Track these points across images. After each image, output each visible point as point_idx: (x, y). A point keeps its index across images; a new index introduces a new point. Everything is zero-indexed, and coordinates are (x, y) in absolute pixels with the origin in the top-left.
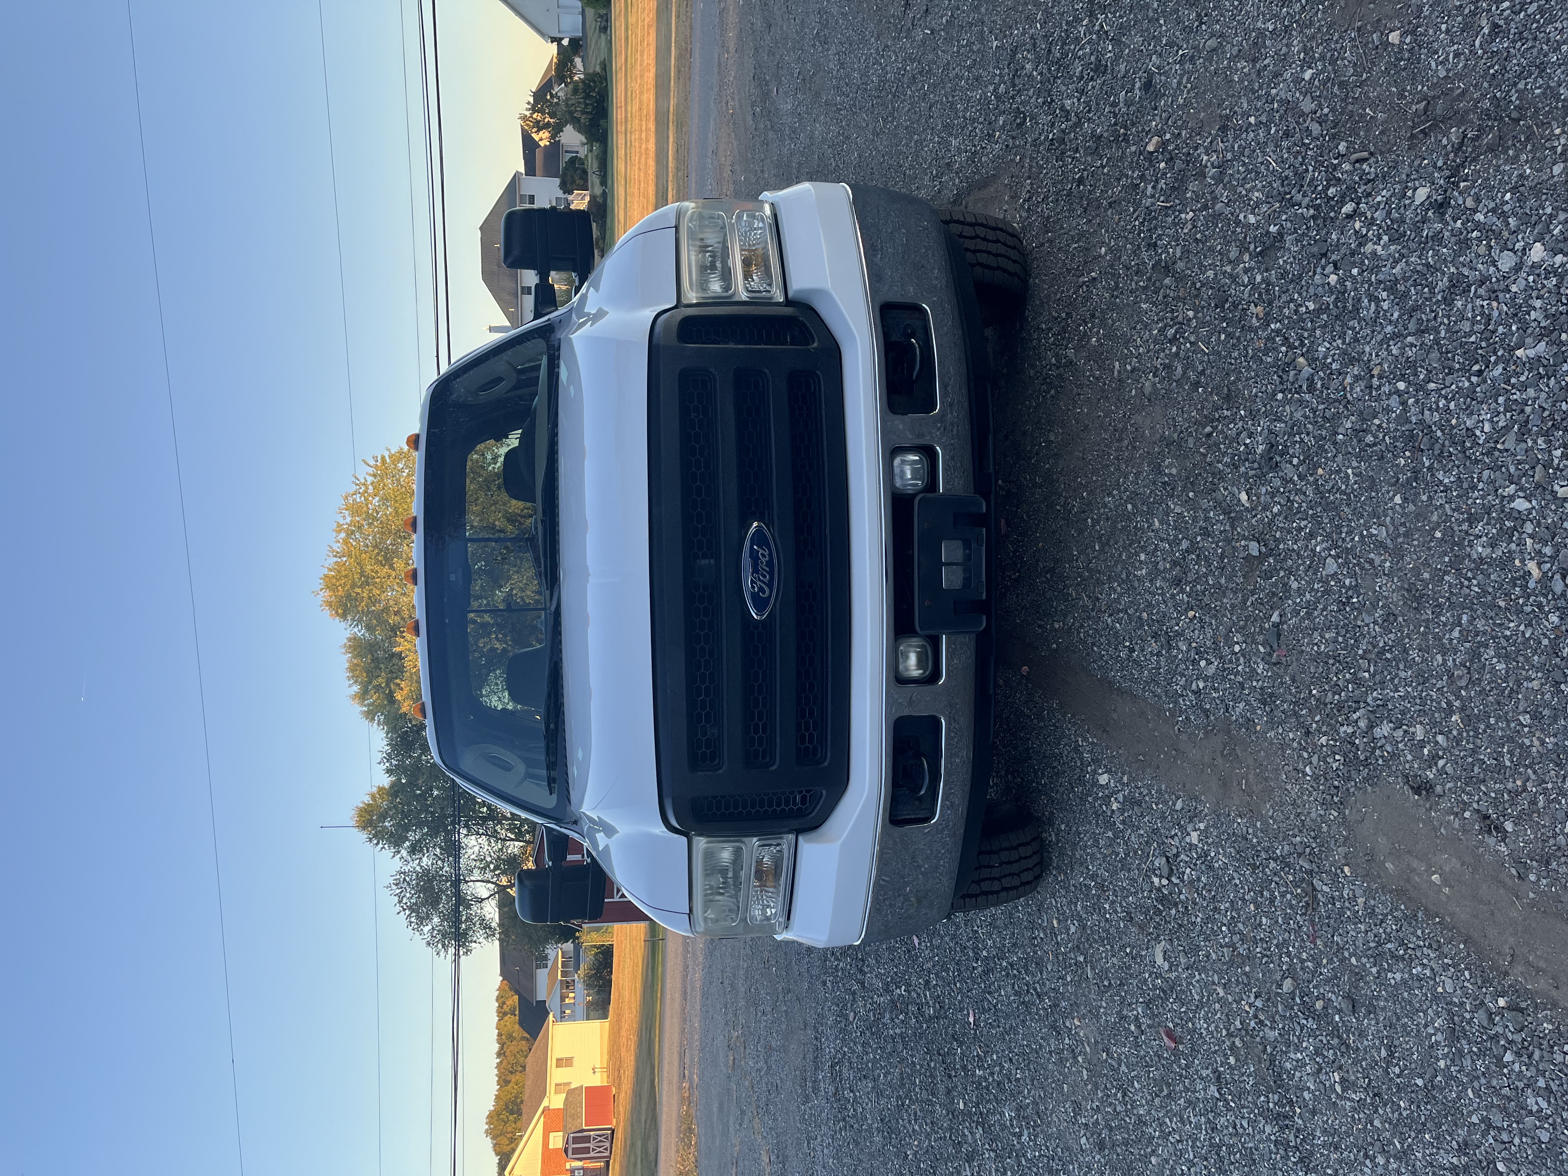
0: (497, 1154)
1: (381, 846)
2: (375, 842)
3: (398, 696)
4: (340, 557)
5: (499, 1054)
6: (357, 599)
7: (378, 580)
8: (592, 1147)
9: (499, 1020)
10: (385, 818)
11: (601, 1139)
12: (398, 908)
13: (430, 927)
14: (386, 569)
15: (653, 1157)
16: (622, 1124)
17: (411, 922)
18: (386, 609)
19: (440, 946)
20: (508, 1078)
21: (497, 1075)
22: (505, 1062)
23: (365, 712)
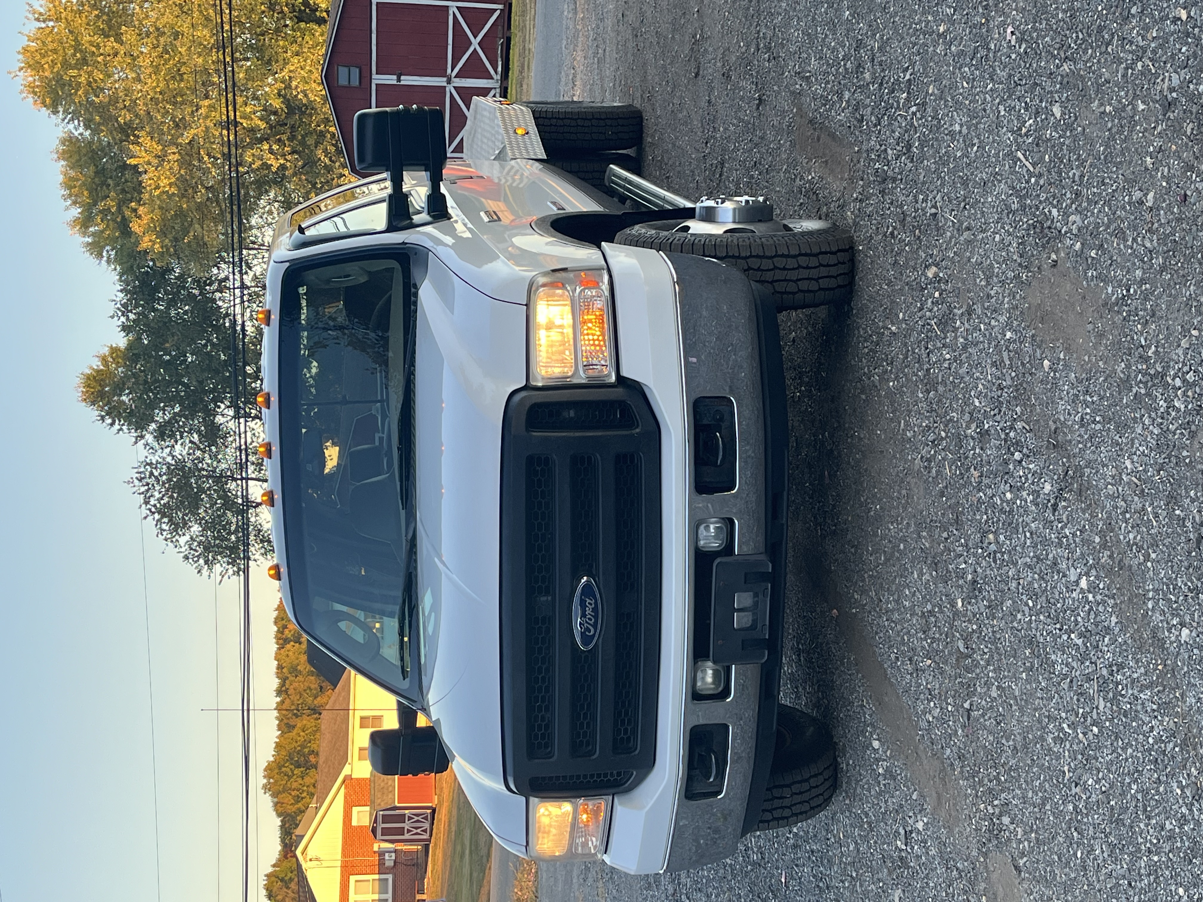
0: (279, 815)
1: (117, 427)
2: (109, 421)
3: (135, 227)
4: (44, 21)
5: (279, 692)
6: (73, 85)
7: (100, 59)
8: (406, 827)
9: (279, 649)
10: (122, 390)
11: (419, 818)
12: (145, 511)
13: (187, 537)
14: (111, 43)
15: (484, 852)
16: (445, 804)
17: (162, 530)
18: (114, 100)
19: (201, 561)
20: (292, 723)
21: (277, 718)
22: (287, 701)
23: (89, 244)
